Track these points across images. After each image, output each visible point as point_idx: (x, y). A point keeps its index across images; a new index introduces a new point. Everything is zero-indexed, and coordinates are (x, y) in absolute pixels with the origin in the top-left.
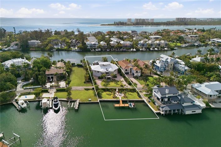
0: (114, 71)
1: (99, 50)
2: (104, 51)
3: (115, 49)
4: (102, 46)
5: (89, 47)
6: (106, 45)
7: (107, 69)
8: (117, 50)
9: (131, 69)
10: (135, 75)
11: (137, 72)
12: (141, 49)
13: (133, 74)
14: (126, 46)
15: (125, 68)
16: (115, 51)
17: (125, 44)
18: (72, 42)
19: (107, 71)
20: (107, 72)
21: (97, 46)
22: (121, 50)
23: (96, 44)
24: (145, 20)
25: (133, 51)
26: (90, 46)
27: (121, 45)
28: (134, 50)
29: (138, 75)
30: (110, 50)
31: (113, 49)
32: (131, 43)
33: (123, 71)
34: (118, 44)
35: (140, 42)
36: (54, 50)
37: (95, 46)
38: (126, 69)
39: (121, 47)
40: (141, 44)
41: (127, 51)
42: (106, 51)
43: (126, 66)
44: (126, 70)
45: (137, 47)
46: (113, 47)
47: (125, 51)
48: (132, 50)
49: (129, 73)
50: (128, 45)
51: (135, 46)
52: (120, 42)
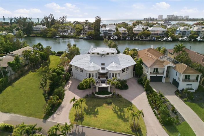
0: (123, 70)
1: (116, 38)
2: (122, 40)
3: (138, 38)
4: (120, 33)
5: (102, 35)
6: (126, 31)
7: (103, 64)
8: (142, 38)
9: (169, 68)
10: (182, 86)
11: (187, 78)
12: (180, 39)
13: (176, 84)
14: (157, 34)
15: (154, 64)
16: (138, 40)
17: (154, 31)
18: (84, 29)
19: (103, 69)
20: (102, 71)
21: (113, 32)
22: (148, 38)
23: (112, 31)
24: (178, 16)
25: (166, 41)
26: (104, 33)
27: (149, 32)
28: (169, 39)
29: (190, 87)
30: (131, 39)
31: (135, 38)
32: (164, 30)
33: (148, 73)
34: (144, 31)
35: (178, 29)
36: (58, 37)
37: (111, 33)
38: (155, 67)
39: (148, 35)
40: (181, 31)
41: (158, 41)
42: (125, 39)
43: (155, 58)
44: (156, 71)
45: (173, 36)
46: (137, 34)
47: (154, 41)
48: (165, 39)
49: (164, 80)
50: (159, 32)
51: (171, 34)
52: (147, 28)
